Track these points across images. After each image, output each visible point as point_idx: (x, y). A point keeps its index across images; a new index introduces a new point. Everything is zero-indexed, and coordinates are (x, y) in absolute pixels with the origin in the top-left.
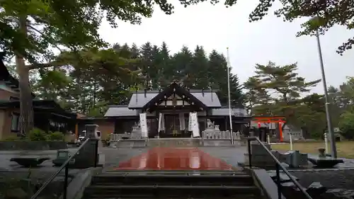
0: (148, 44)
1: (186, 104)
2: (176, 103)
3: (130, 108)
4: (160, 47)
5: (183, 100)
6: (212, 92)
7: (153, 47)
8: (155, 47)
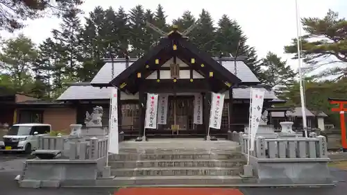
0: (139, 8)
1: (197, 76)
2: (178, 74)
3: (94, 85)
4: (154, 11)
5: (191, 68)
6: (235, 60)
7: (145, 11)
8: (149, 12)
